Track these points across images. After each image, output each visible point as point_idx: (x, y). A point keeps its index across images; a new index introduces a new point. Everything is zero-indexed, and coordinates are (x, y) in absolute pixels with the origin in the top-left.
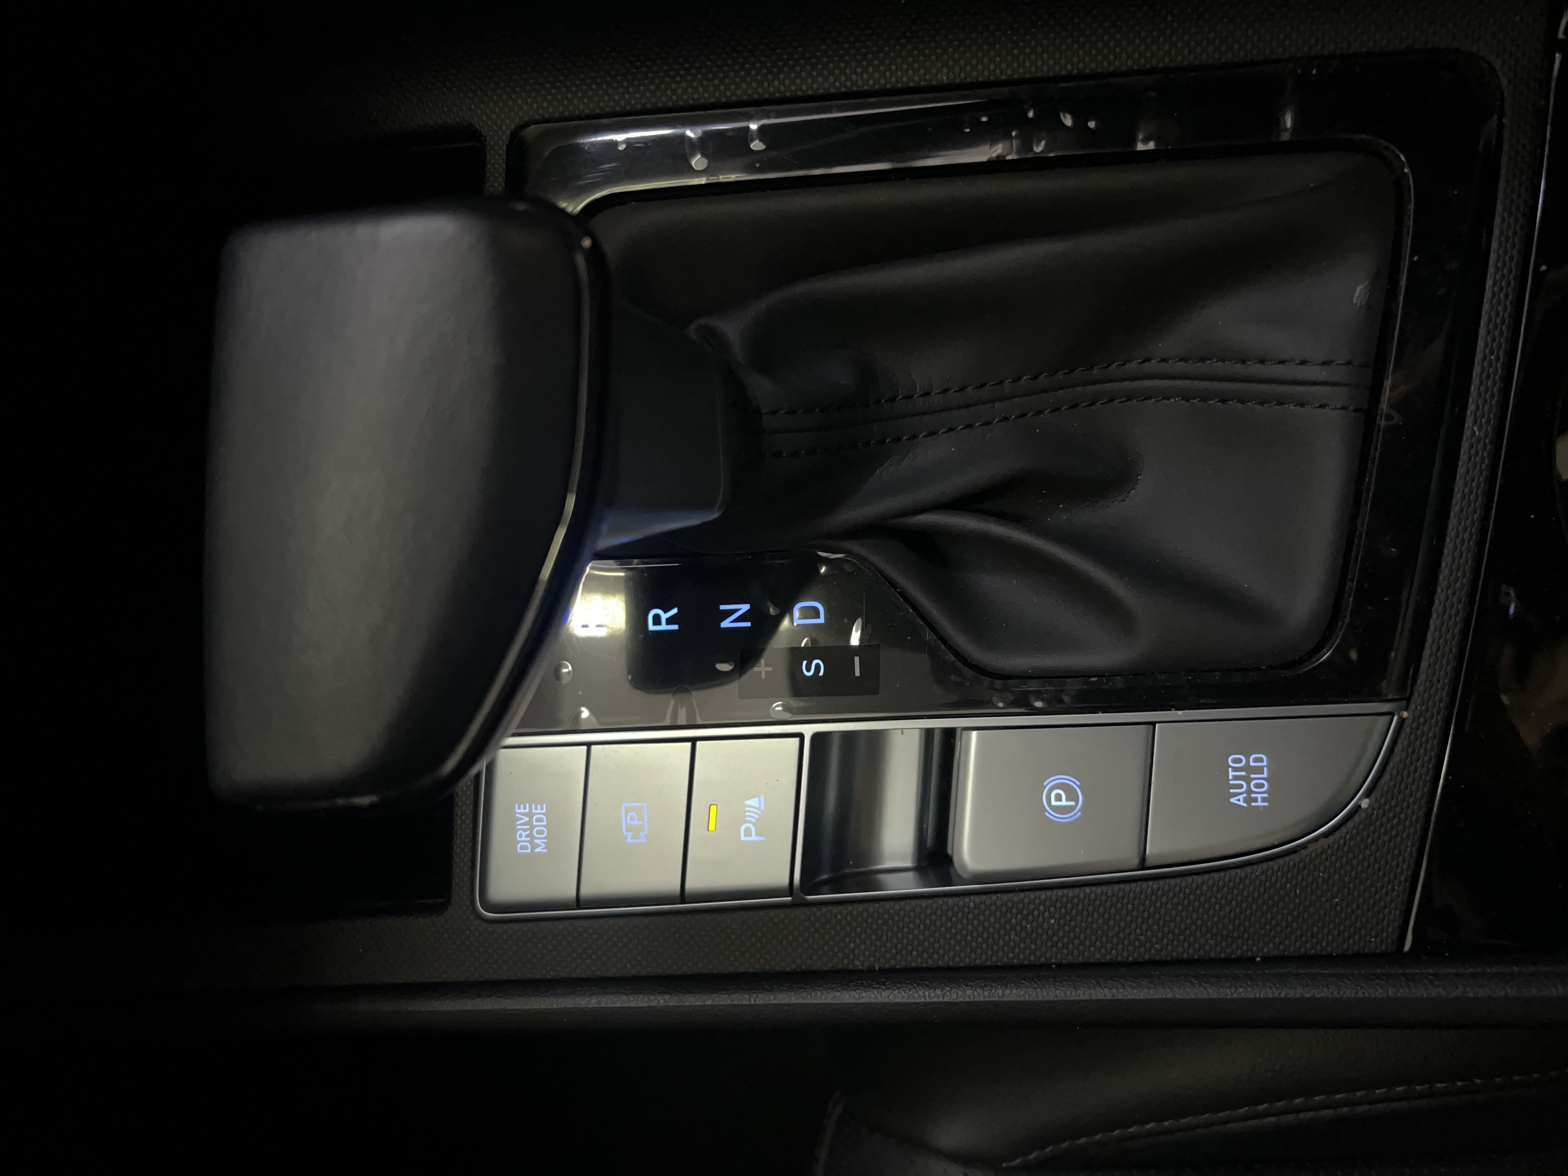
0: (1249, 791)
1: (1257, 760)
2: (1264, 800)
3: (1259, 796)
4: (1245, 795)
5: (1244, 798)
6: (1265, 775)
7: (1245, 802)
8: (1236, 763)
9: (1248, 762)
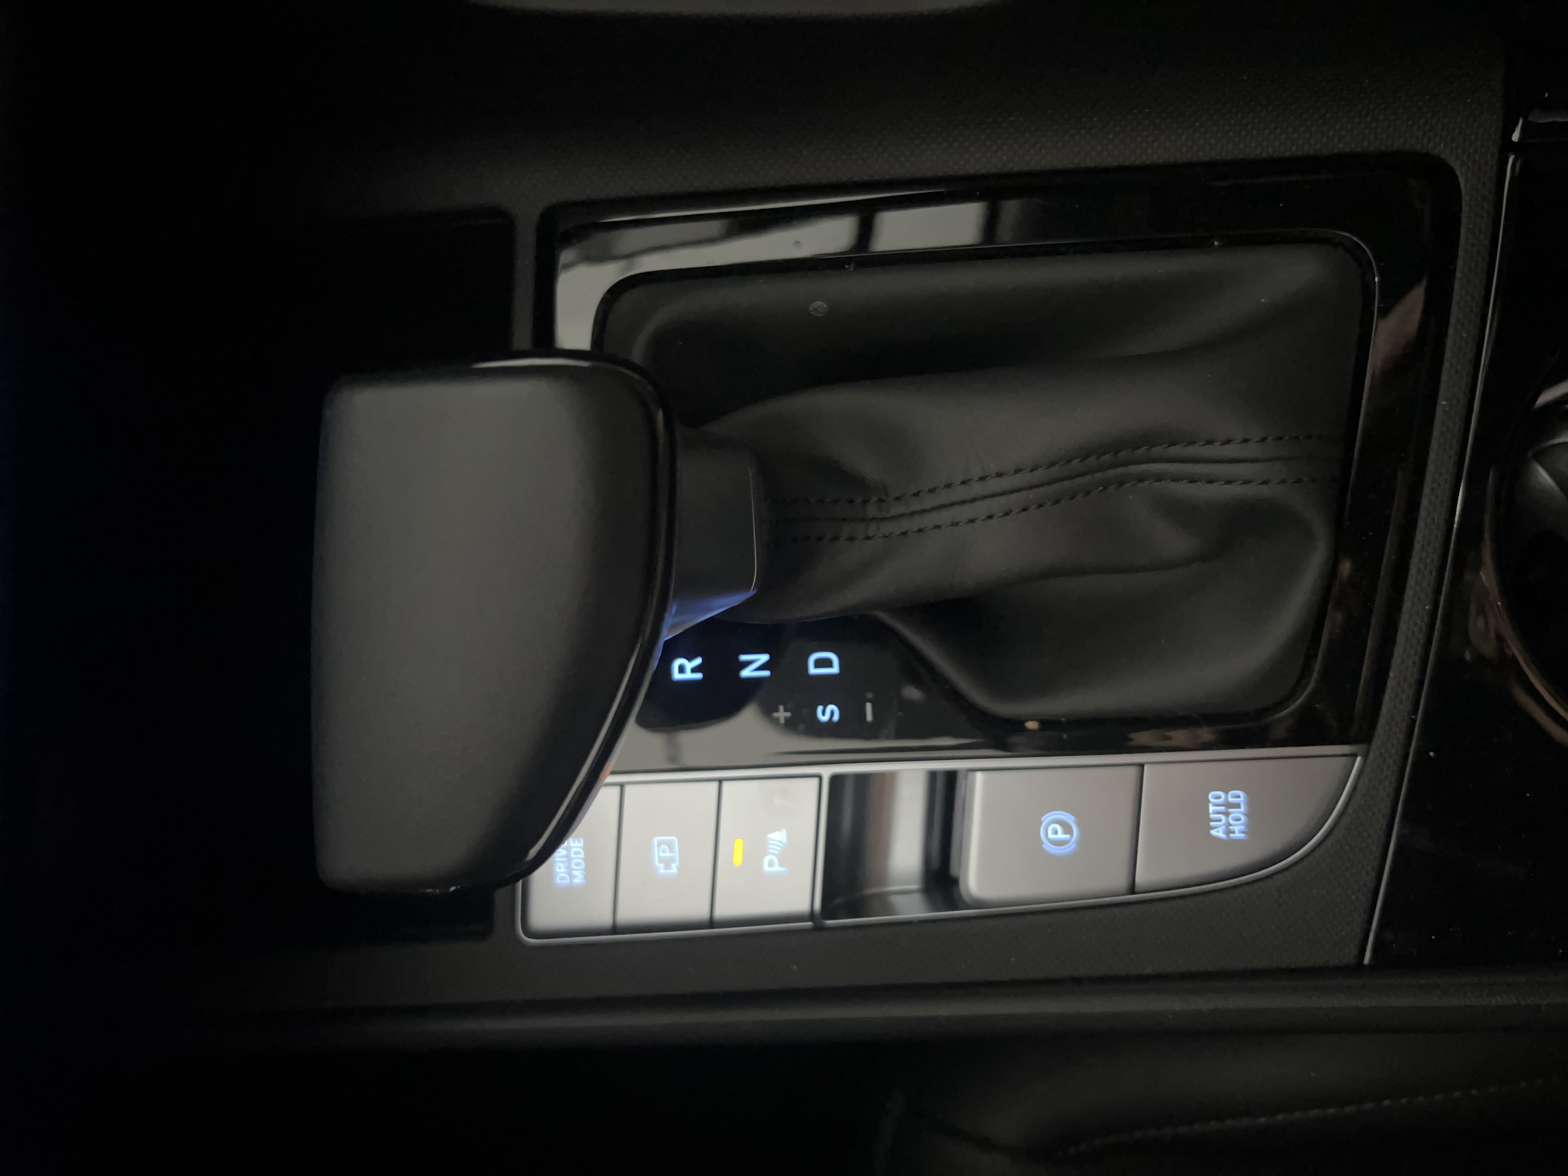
0: (1228, 825)
1: (1235, 796)
2: (1241, 832)
3: (1237, 829)
4: (1224, 828)
5: (1223, 831)
6: (1242, 809)
7: (1223, 834)
8: (1215, 799)
9: (1227, 798)
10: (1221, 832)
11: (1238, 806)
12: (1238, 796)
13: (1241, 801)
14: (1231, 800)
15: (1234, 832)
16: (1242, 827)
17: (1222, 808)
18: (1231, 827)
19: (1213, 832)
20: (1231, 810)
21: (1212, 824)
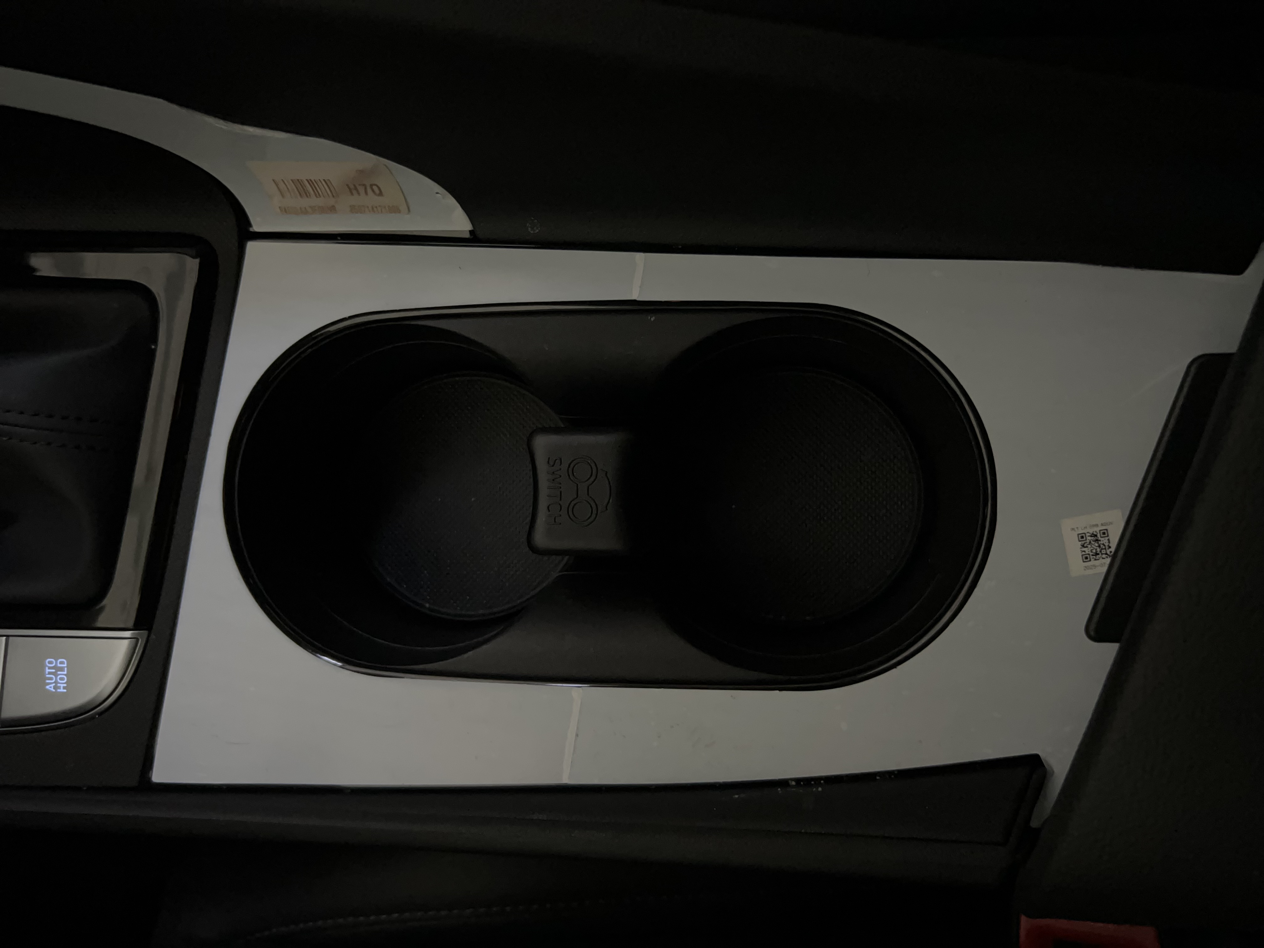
0: (56, 682)
1: (61, 663)
2: (64, 688)
3: (62, 685)
4: (54, 684)
5: (54, 686)
6: (65, 673)
7: (54, 689)
8: (50, 663)
9: (56, 663)
10: (52, 687)
11: (62, 669)
12: (63, 663)
13: (65, 667)
14: (59, 665)
15: (59, 688)
16: (65, 685)
17: (54, 671)
18: (59, 685)
19: (48, 687)
20: (59, 673)
21: (48, 681)
